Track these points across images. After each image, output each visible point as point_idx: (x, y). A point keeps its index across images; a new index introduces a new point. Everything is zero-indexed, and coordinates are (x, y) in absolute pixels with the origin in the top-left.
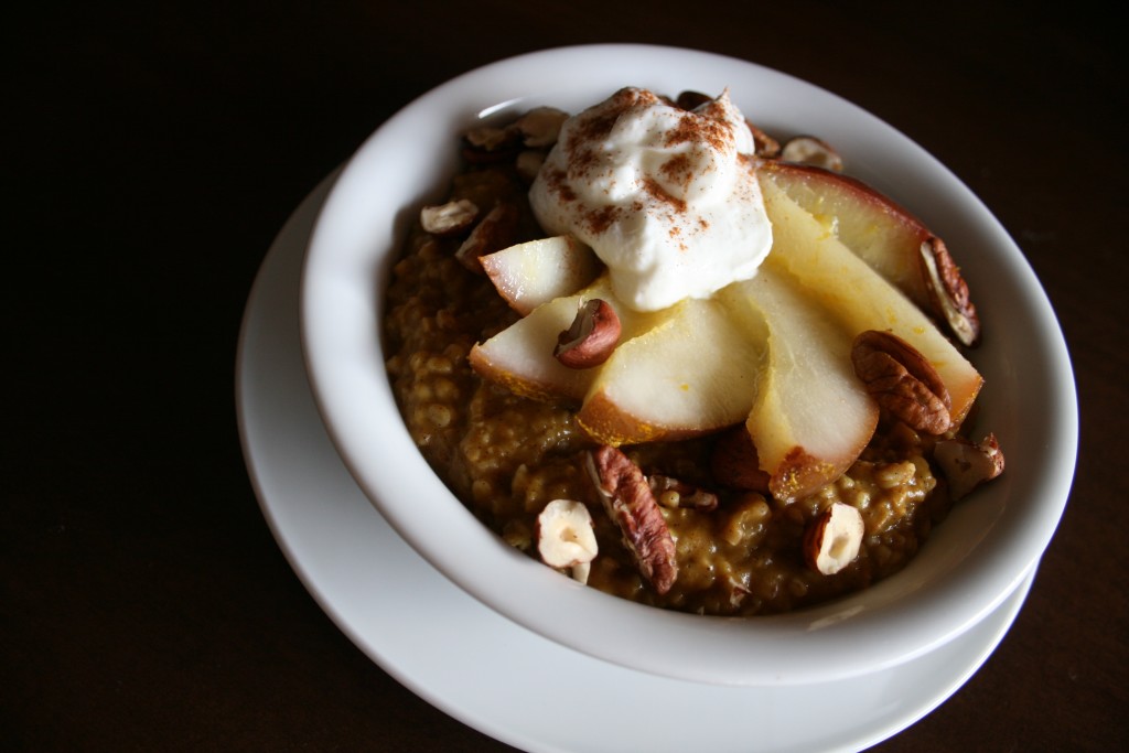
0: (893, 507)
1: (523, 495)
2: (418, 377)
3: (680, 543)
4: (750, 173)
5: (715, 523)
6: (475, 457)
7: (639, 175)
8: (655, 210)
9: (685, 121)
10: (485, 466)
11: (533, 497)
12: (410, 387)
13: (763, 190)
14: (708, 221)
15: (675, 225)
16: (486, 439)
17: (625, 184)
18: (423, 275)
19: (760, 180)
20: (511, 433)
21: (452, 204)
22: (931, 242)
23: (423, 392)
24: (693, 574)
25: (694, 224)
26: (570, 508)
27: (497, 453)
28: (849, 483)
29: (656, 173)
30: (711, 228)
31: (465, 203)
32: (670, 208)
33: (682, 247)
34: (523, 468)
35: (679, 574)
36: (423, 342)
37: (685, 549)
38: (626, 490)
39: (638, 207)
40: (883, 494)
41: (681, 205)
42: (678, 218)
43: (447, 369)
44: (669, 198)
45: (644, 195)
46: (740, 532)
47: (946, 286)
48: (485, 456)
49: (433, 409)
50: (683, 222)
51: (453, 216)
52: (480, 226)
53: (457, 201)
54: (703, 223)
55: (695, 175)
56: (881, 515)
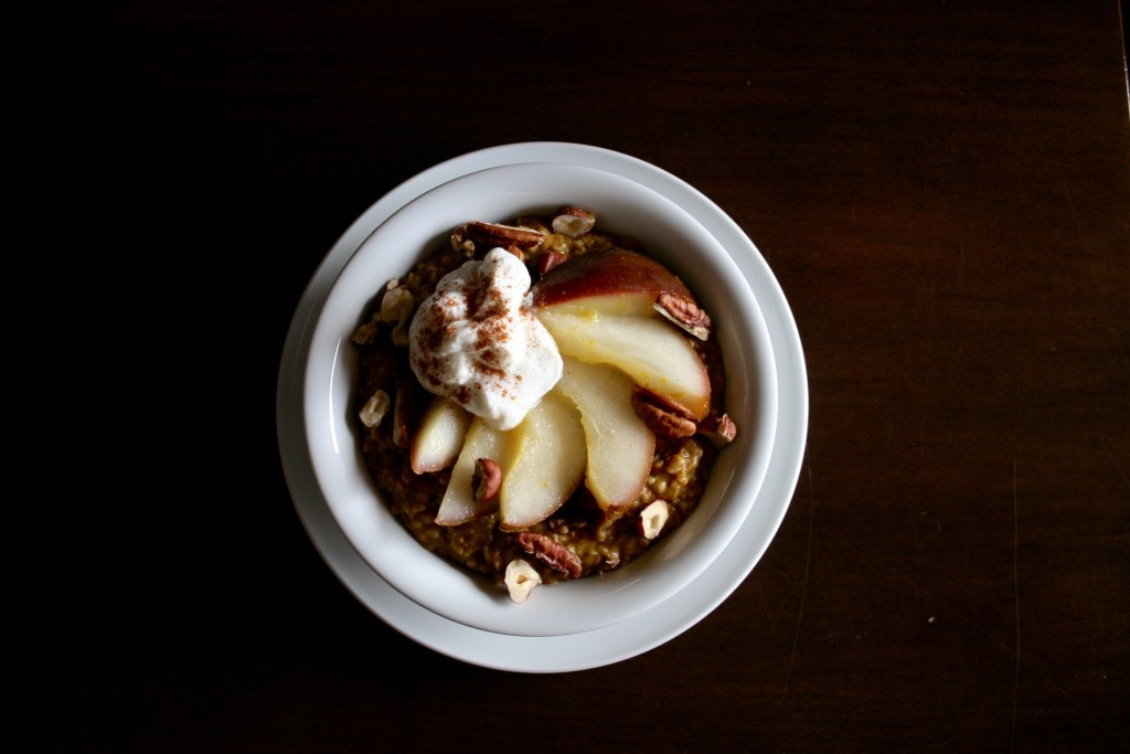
0: (679, 483)
1: (493, 565)
2: (411, 518)
3: (577, 550)
4: (532, 319)
5: (590, 534)
6: (461, 552)
7: (469, 365)
8: (489, 385)
9: (481, 333)
10: (467, 555)
11: (497, 564)
12: (410, 524)
13: (545, 324)
14: (520, 374)
15: (503, 389)
16: (462, 540)
17: (464, 373)
18: (380, 449)
19: (540, 318)
20: (472, 532)
21: (372, 398)
22: (658, 301)
23: (418, 525)
24: (590, 561)
25: (513, 380)
26: (517, 565)
27: (470, 545)
28: (653, 480)
29: (478, 359)
30: (524, 378)
31: (379, 392)
32: (496, 377)
33: (512, 398)
34: (486, 549)
35: (582, 565)
36: (403, 496)
37: (580, 552)
38: (539, 547)
39: (479, 387)
40: (672, 478)
41: (501, 373)
42: (503, 383)
43: (423, 508)
44: (493, 371)
45: (478, 375)
46: (603, 535)
47: (678, 319)
48: (465, 550)
49: (428, 532)
50: (508, 384)
51: (376, 410)
52: (397, 410)
53: (373, 394)
54: (519, 378)
55: (501, 361)
56: (674, 490)
